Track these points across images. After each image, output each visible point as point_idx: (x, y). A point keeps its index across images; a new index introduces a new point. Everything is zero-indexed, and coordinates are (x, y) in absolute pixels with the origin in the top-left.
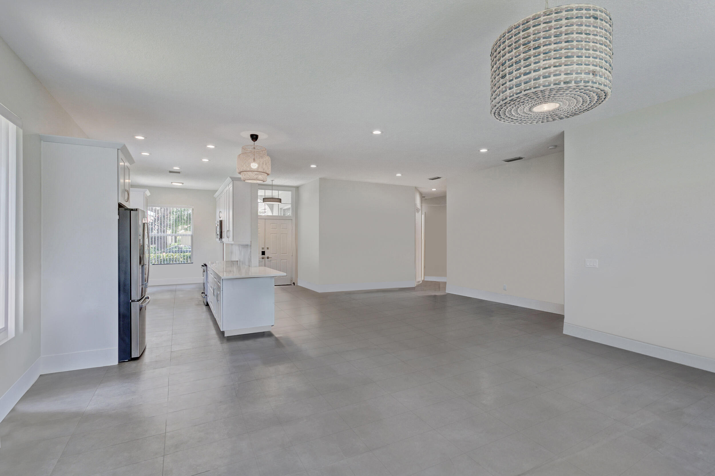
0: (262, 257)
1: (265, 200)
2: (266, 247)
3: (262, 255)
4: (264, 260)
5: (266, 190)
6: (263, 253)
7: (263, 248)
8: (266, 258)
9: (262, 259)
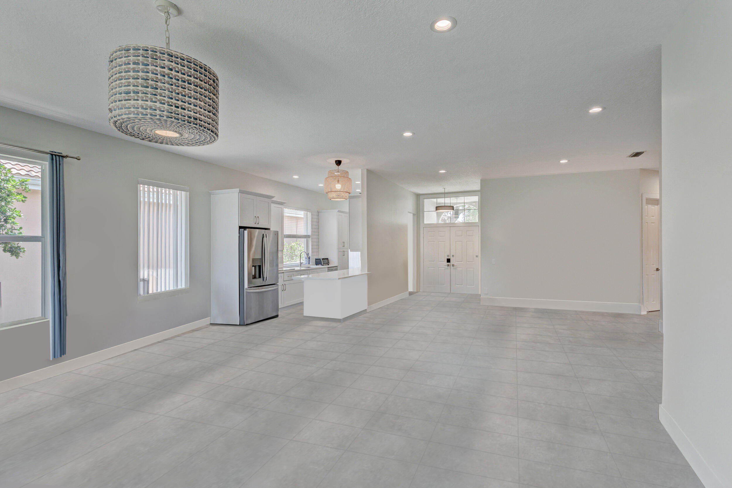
0: (447, 264)
1: (438, 208)
2: (452, 254)
3: (447, 262)
4: (449, 267)
5: (438, 199)
6: (449, 261)
7: (448, 256)
8: (451, 265)
9: (448, 266)
